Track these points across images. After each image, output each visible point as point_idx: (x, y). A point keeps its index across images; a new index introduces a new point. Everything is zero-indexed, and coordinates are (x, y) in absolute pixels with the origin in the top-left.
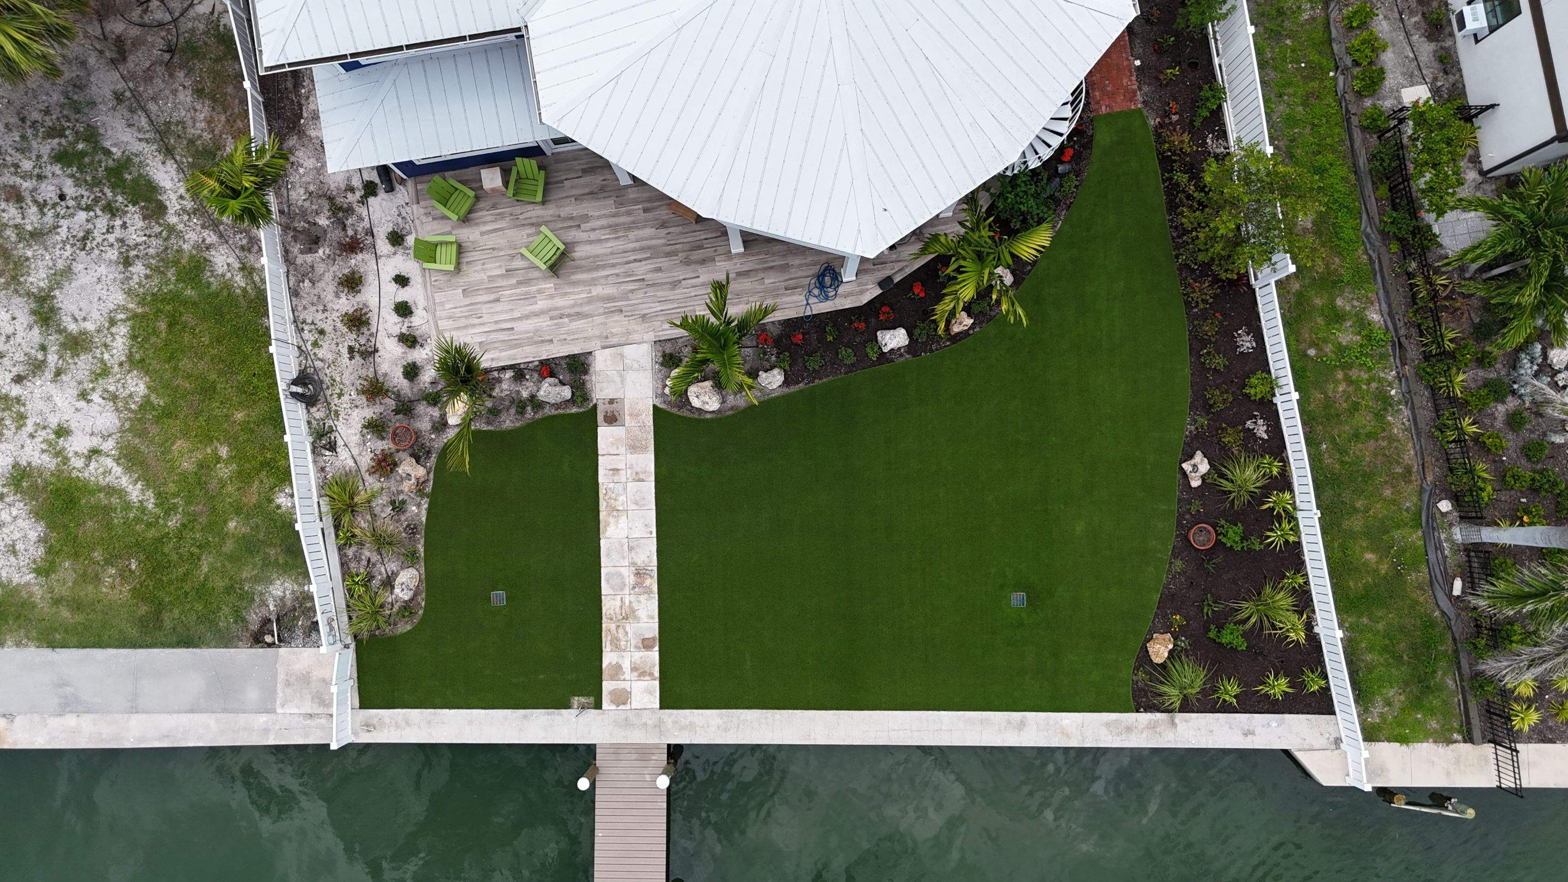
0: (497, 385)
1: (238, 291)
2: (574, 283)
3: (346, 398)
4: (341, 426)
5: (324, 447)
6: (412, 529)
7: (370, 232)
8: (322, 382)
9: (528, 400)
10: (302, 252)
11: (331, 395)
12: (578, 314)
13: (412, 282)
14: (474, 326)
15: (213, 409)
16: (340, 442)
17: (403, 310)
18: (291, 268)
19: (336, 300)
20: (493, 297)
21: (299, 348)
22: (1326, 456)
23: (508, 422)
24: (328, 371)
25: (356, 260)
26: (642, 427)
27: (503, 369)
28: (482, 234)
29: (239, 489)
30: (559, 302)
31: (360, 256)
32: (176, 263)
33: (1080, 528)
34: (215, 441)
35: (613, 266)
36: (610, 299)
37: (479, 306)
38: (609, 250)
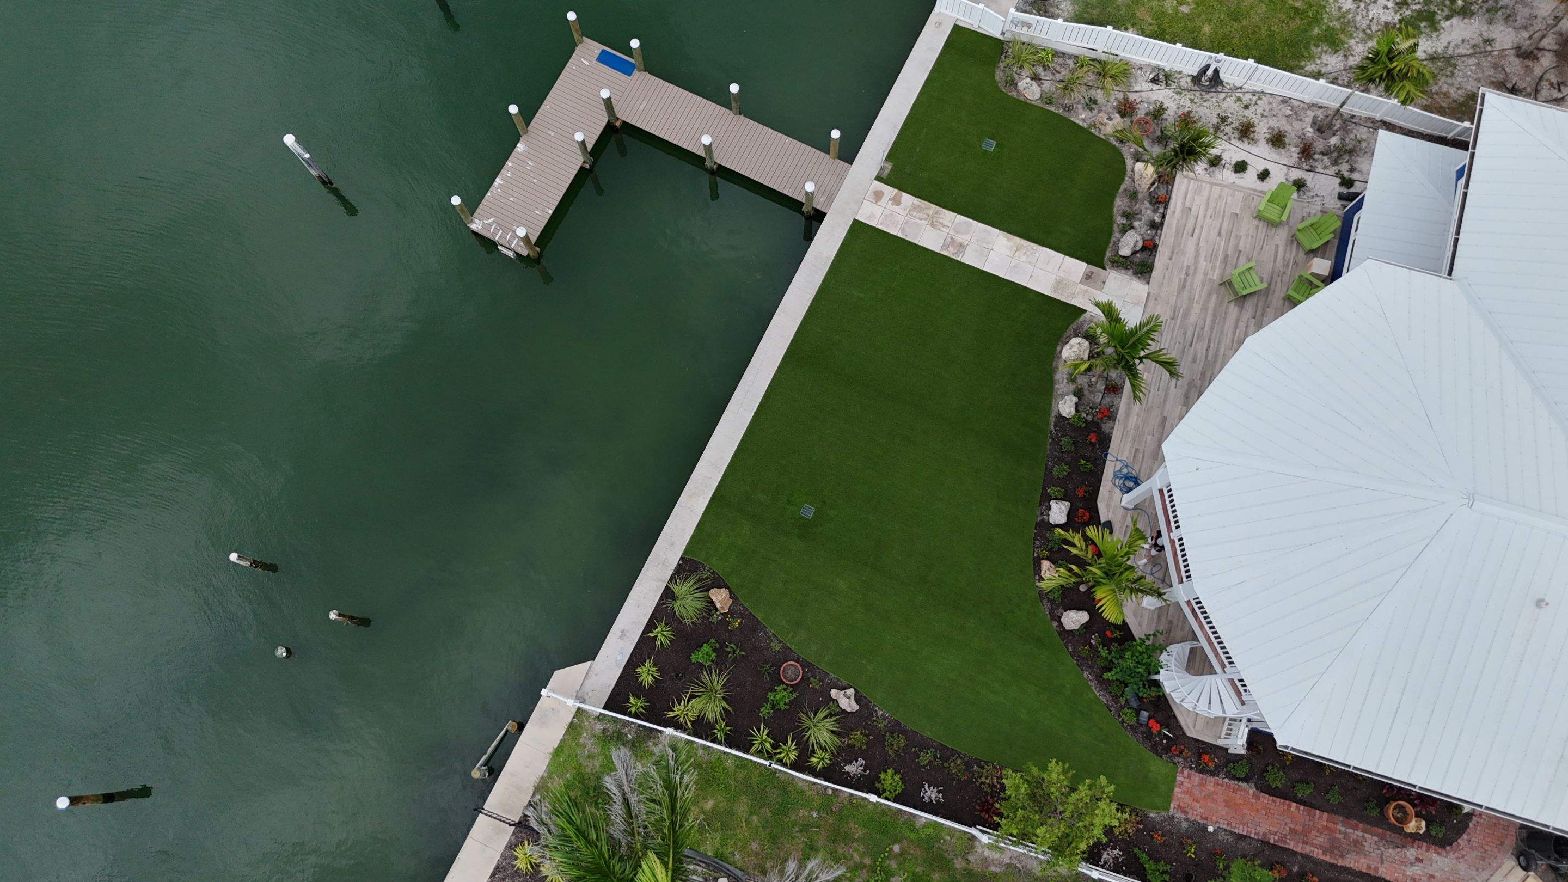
0: (1152, 208)
1: (1303, 63)
2: (1209, 294)
3: (1188, 103)
4: (1169, 92)
5: (1157, 75)
6: (1069, 109)
7: (1312, 170)
8: (1208, 92)
9: (1132, 224)
10: (1315, 117)
11: (1194, 95)
12: (1184, 287)
13: (1259, 183)
14: (1206, 210)
15: (1219, 13)
16: (1155, 87)
17: (1241, 167)
18: (1306, 106)
19: (1267, 126)
20: (1223, 232)
21: (1241, 88)
23: (1121, 203)
24: (1214, 100)
25: (1294, 152)
26: (1073, 295)
27: (1164, 217)
28: (1277, 246)
29: (1152, 9)
30: (1199, 278)
31: (1295, 156)
32: (1343, 31)
34: (1195, 6)
35: (1212, 328)
36: (1186, 315)
37: (1220, 220)
38: (1225, 332)
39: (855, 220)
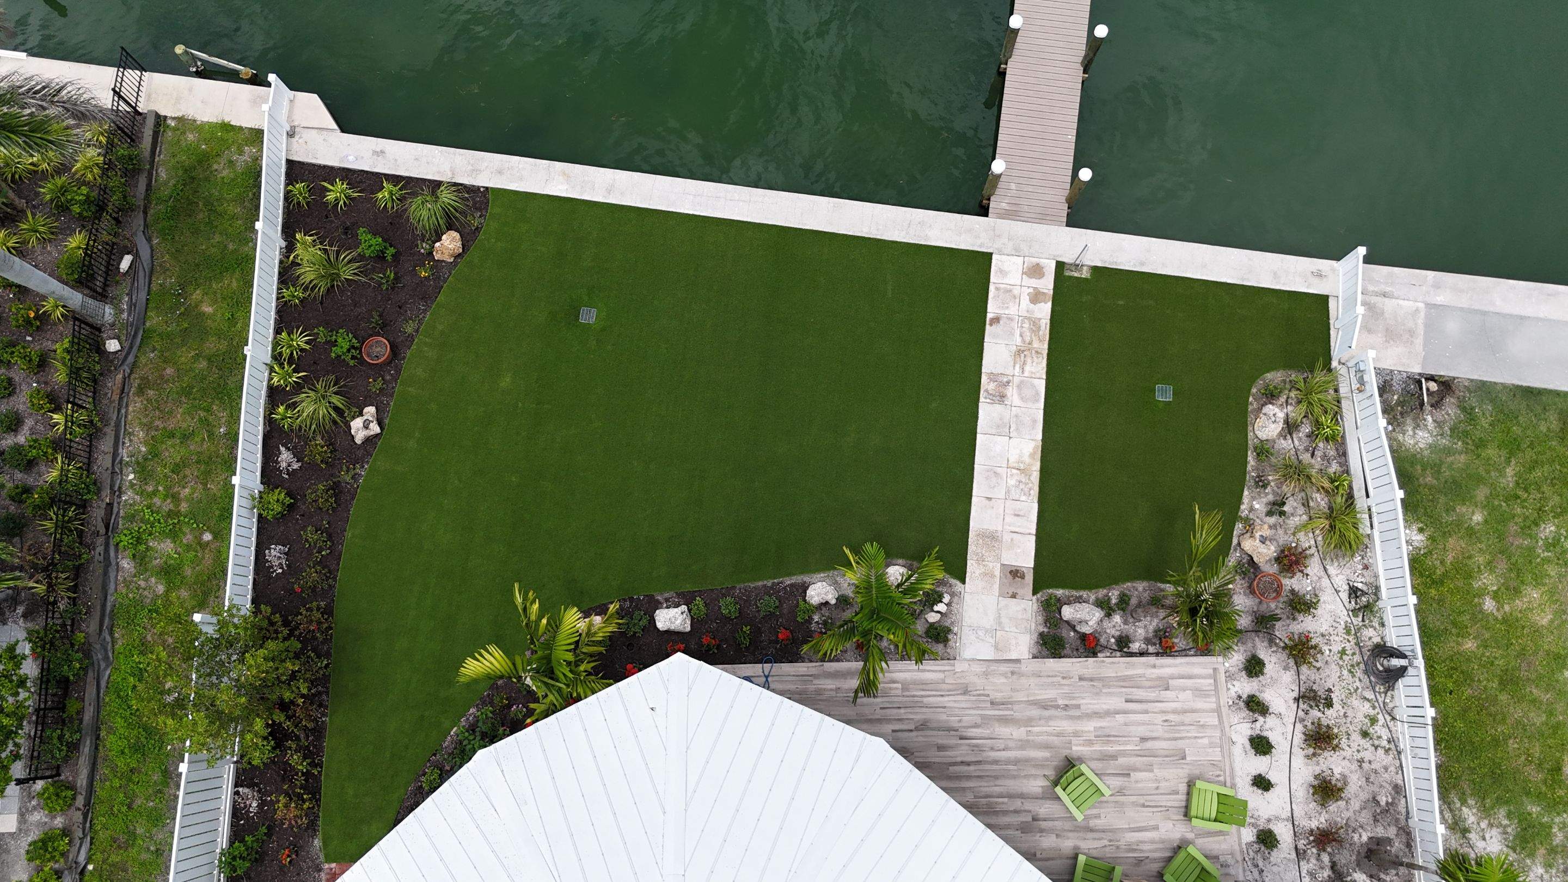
0: (1151, 635)
1: (1471, 802)
2: (1047, 747)
3: (1336, 648)
4: (1344, 616)
5: (1364, 593)
6: (1261, 483)
7: (1300, 854)
8: (1366, 672)
9: (1114, 611)
10: (1389, 841)
11: (1354, 654)
12: (1045, 708)
13: (1249, 780)
14: (1175, 712)
15: (1502, 656)
16: (1344, 595)
17: (1261, 745)
18: (1403, 823)
19: (1347, 773)
20: (1149, 745)
21: (1394, 719)
22: (223, 420)
23: (1140, 589)
24: (1358, 684)
25: (1319, 821)
26: (981, 560)
27: (1142, 654)
28: (1156, 828)
29: (1470, 557)
30: (1066, 726)
31: (1314, 824)
32: (1552, 851)
33: (506, 381)
34: (1500, 617)
35: (999, 762)
36: (1004, 720)
37: (1167, 735)
39: (990, 255)
